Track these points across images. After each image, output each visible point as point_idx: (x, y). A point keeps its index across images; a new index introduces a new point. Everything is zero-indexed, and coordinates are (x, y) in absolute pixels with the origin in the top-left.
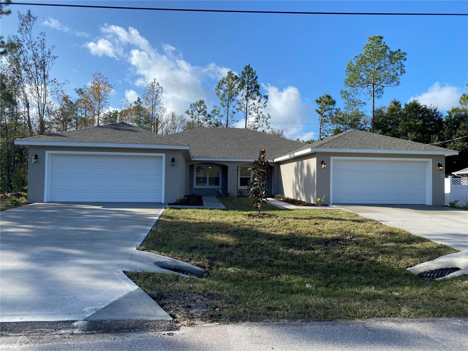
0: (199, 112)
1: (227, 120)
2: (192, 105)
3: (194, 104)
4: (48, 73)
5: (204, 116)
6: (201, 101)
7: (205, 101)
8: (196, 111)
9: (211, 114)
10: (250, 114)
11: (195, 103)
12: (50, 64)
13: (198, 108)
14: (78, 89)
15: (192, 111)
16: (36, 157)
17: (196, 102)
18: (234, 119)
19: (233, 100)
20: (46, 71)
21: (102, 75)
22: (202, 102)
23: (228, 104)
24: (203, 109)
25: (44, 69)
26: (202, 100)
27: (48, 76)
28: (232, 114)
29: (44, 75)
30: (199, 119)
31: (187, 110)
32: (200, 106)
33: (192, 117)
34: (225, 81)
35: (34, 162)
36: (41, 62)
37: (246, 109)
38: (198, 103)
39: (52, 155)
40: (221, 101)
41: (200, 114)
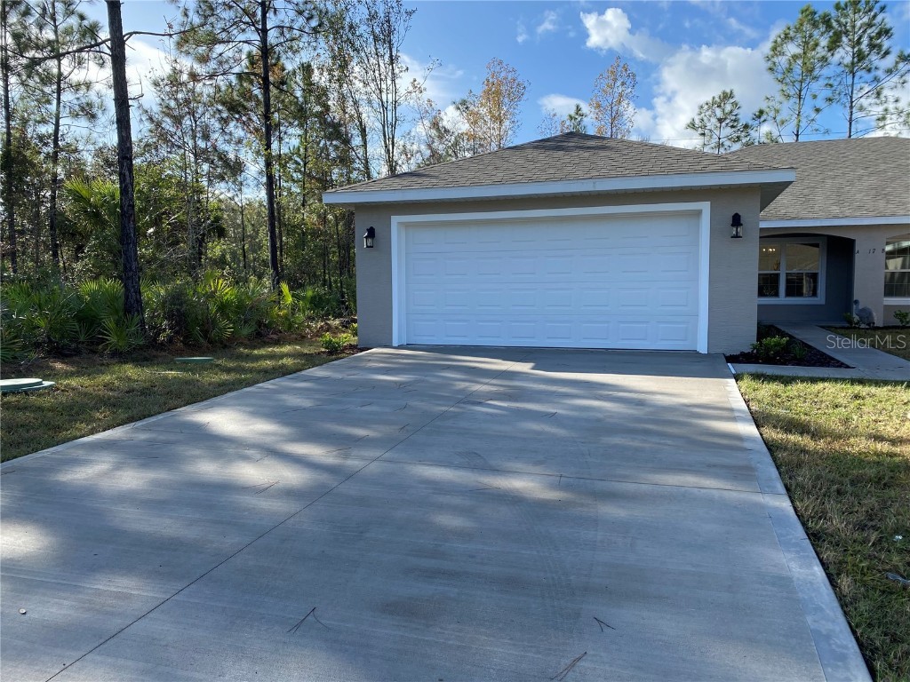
0: (720, 121)
1: (798, 131)
2: (702, 107)
3: (707, 104)
4: (397, 51)
5: (733, 129)
6: (727, 94)
7: (735, 93)
8: (714, 120)
9: (750, 123)
10: (861, 109)
11: (710, 100)
12: (402, 31)
13: (719, 113)
14: (458, 100)
15: (702, 120)
16: (371, 233)
17: (714, 98)
18: (817, 127)
19: (816, 78)
20: (395, 45)
21: (504, 65)
22: (726, 96)
23: (800, 91)
24: (731, 112)
25: (390, 42)
26: (728, 91)
27: (397, 57)
28: (813, 115)
29: (391, 56)
30: (719, 139)
31: (689, 121)
32: (722, 105)
33: (703, 134)
34: (792, 34)
35: (367, 247)
36: (383, 24)
37: (851, 97)
38: (717, 99)
39: (407, 225)
40: (780, 86)
41: (724, 124)
